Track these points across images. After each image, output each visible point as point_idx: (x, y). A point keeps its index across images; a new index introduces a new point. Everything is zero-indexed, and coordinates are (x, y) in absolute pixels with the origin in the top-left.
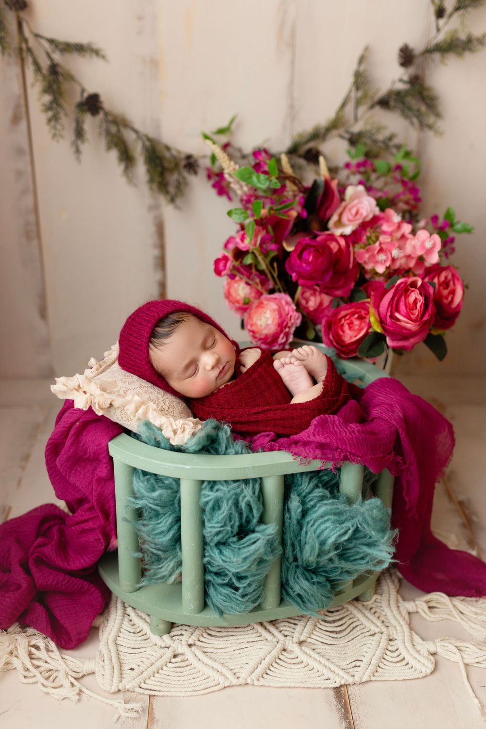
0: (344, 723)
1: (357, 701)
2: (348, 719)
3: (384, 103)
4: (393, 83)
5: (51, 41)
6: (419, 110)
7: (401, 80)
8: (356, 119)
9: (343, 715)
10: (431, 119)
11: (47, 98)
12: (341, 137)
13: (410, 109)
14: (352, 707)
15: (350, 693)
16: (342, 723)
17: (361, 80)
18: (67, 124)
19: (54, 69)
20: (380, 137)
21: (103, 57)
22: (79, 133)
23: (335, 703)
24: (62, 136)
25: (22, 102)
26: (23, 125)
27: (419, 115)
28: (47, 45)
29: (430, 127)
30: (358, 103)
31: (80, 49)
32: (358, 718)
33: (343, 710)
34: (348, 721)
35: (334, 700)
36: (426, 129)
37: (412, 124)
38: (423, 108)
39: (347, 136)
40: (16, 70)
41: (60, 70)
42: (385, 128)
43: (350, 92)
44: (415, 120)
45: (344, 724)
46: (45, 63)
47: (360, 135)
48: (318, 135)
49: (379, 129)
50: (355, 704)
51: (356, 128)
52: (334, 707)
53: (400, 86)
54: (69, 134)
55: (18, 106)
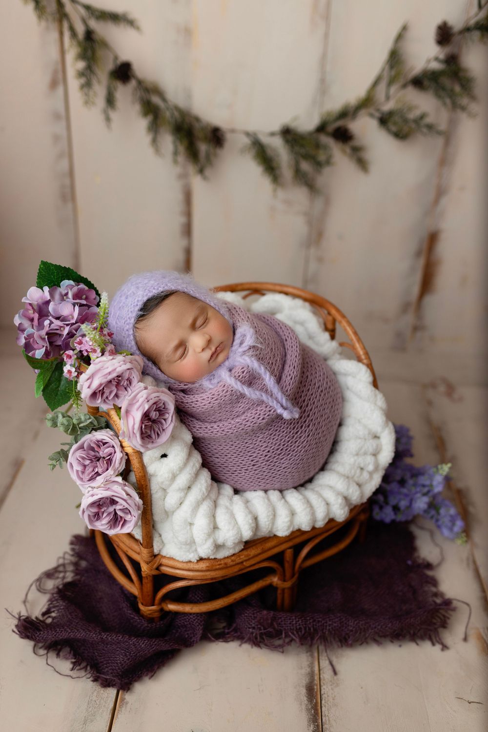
0: (312, 726)
1: (329, 702)
2: (317, 722)
3: (418, 82)
4: (429, 61)
5: (88, 8)
6: (452, 90)
7: (436, 59)
8: (388, 98)
9: (311, 717)
10: (464, 101)
11: (81, 65)
12: (371, 115)
13: (443, 88)
14: (323, 709)
15: (322, 692)
16: (310, 726)
17: (395, 58)
18: (100, 90)
19: (89, 35)
20: (412, 116)
21: (138, 28)
22: (110, 101)
23: (306, 702)
24: (94, 103)
25: (60, 67)
26: (60, 90)
27: (452, 95)
28: (83, 11)
29: (463, 109)
30: (391, 82)
31: (114, 18)
32: (328, 722)
33: (313, 711)
34: (316, 724)
35: (305, 699)
36: (459, 111)
37: (445, 104)
38: (457, 89)
39: (377, 115)
40: (55, 35)
41: (95, 37)
42: (416, 107)
43: (383, 70)
44: (448, 101)
45: (312, 728)
46: (80, 29)
47: (391, 114)
48: (346, 113)
49: (410, 109)
50: (327, 705)
51: (387, 107)
52: (304, 707)
53: (435, 66)
54: (100, 101)
55: (55, 72)
